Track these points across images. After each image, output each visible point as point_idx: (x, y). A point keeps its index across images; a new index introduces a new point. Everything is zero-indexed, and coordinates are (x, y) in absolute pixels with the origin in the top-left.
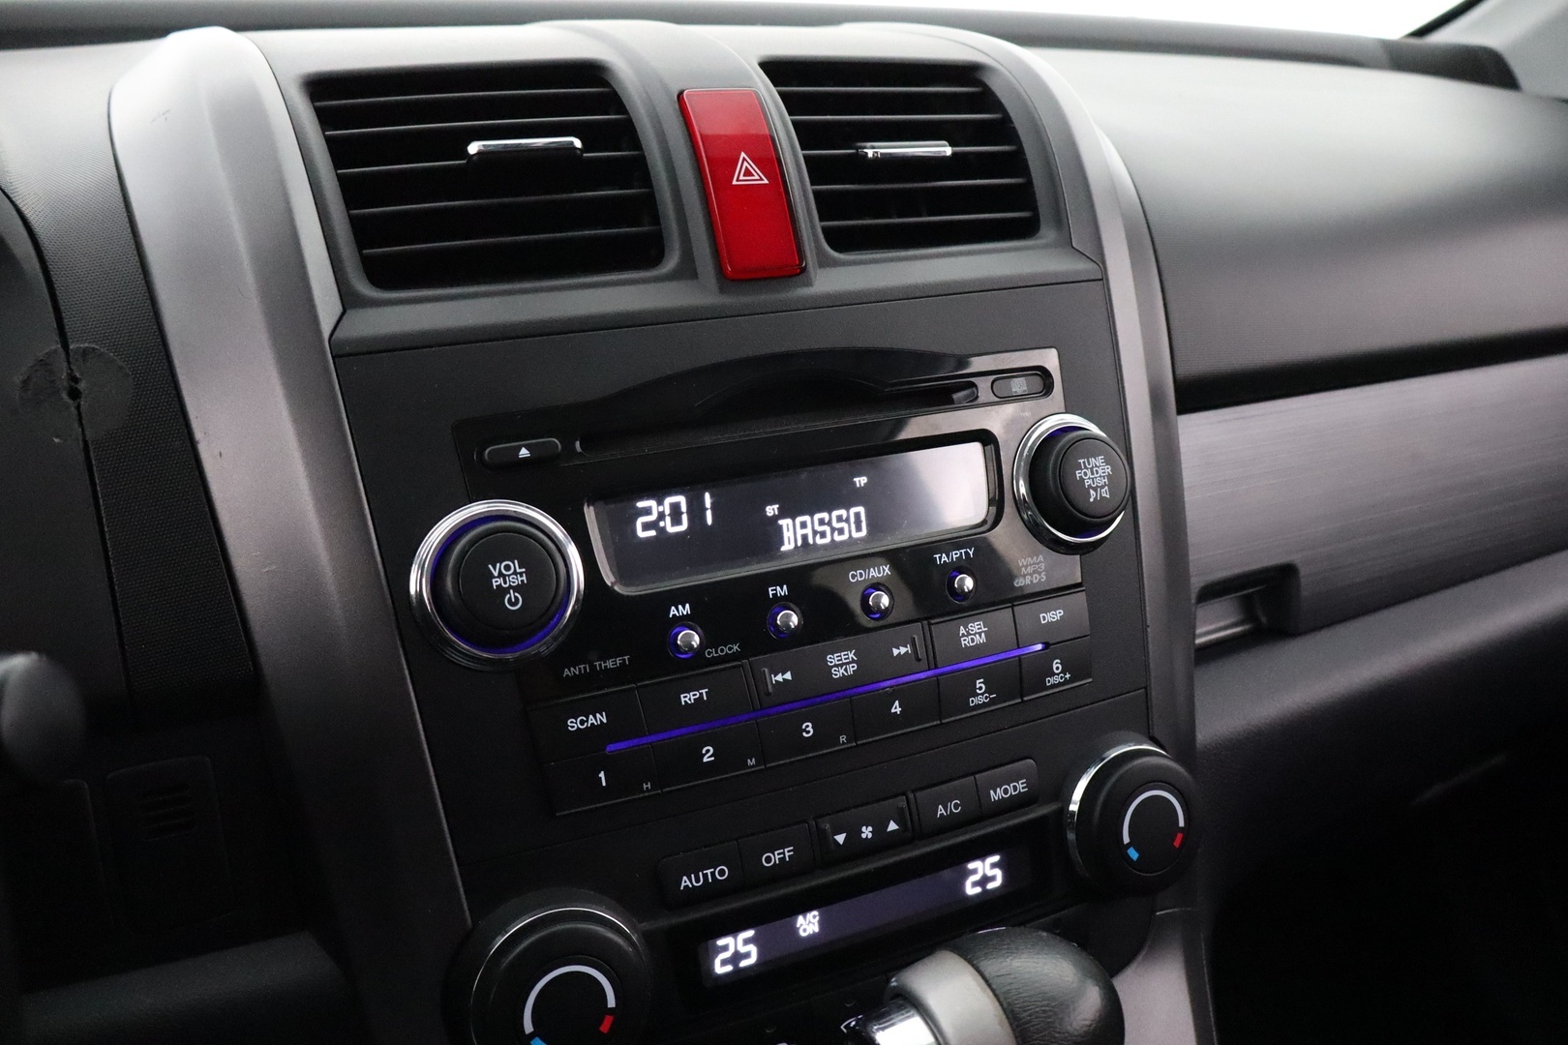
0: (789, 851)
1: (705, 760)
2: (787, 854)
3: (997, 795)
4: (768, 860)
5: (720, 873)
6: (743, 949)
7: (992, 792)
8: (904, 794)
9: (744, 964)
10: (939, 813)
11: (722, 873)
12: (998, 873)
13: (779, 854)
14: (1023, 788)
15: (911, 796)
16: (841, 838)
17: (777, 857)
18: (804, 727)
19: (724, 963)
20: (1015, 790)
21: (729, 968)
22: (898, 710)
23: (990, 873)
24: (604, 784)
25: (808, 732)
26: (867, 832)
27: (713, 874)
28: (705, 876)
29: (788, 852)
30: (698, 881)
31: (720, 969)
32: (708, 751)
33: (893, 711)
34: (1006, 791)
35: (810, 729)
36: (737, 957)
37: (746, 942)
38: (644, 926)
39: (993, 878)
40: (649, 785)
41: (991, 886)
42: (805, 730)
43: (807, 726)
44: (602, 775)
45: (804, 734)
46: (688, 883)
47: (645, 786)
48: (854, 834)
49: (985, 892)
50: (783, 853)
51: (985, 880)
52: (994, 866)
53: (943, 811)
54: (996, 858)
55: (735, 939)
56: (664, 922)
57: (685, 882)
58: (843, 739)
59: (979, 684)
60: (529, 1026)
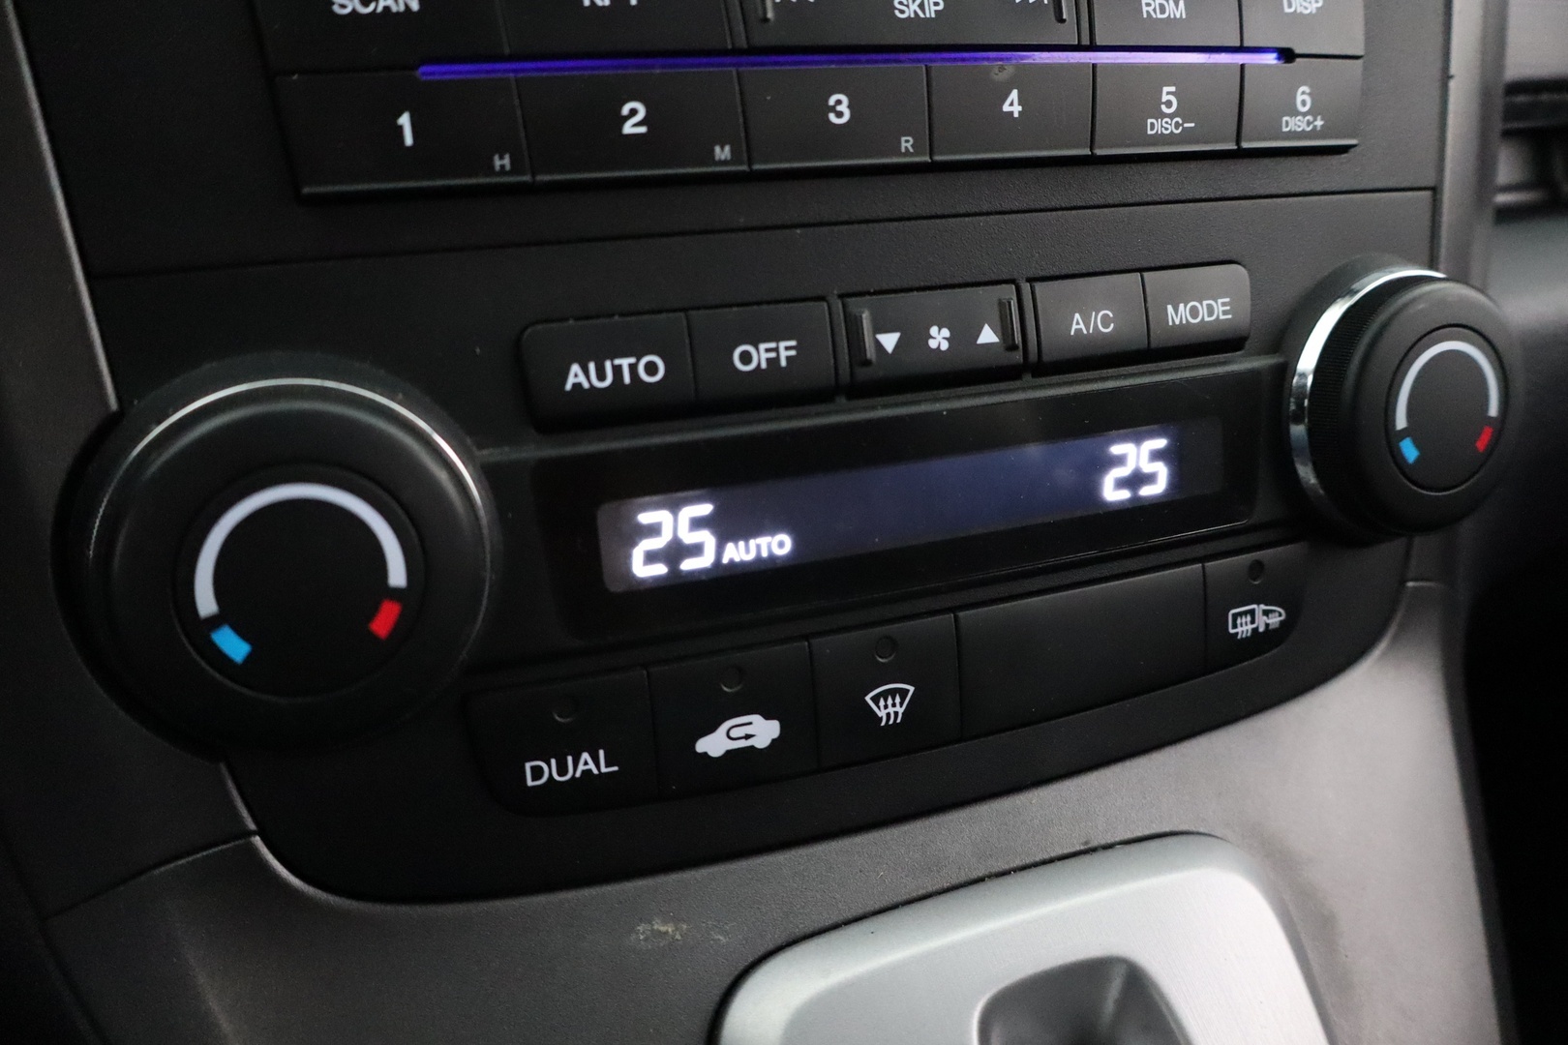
0: (787, 348)
1: (628, 128)
2: (784, 354)
3: (1179, 315)
4: (746, 358)
5: (649, 369)
6: (689, 538)
7: (1170, 308)
8: (1012, 281)
9: (688, 565)
10: (1074, 327)
11: (651, 369)
12: (1162, 471)
13: (768, 350)
14: (1225, 313)
15: (1026, 287)
16: (889, 341)
17: (764, 356)
18: (832, 101)
19: (651, 557)
20: (1211, 313)
21: (660, 569)
22: (1016, 109)
23: (1148, 467)
24: (409, 140)
25: (840, 115)
26: (939, 338)
27: (633, 368)
28: (617, 370)
29: (785, 350)
30: (601, 376)
31: (643, 568)
32: (633, 112)
33: (1006, 108)
34: (1194, 312)
35: (844, 108)
36: (677, 551)
37: (697, 523)
38: (491, 454)
39: (1150, 479)
40: (507, 161)
41: (1147, 491)
42: (833, 109)
43: (839, 102)
44: (405, 120)
45: (832, 117)
46: (582, 379)
47: (498, 163)
48: (914, 337)
49: (1135, 498)
50: (776, 350)
51: (1137, 480)
52: (1156, 455)
53: (1082, 326)
54: (1161, 443)
55: (675, 514)
56: (534, 451)
57: (575, 376)
58: (907, 143)
59: (1168, 93)
60: (206, 603)
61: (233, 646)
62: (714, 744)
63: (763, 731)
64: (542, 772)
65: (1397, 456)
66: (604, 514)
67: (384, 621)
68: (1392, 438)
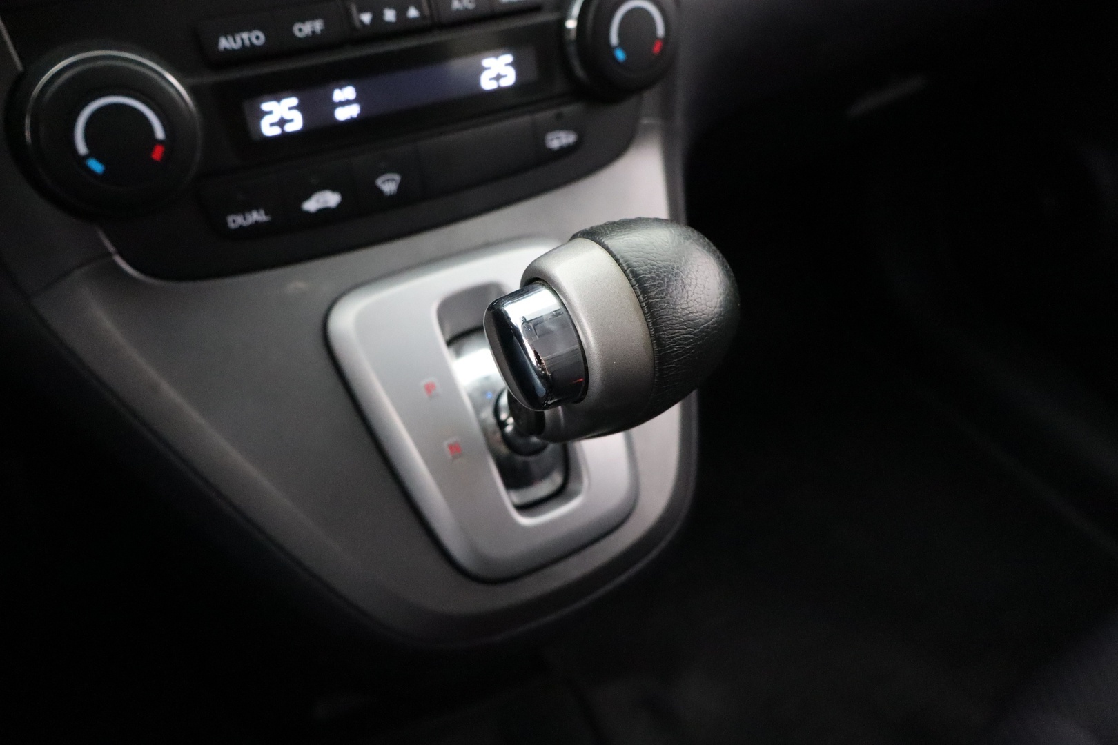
0: (319, 25)
2: (318, 27)
4: (301, 30)
5: (256, 38)
6: (288, 115)
9: (289, 128)
10: (455, 6)
11: (257, 38)
13: (310, 26)
16: (366, 18)
17: (309, 29)
19: (271, 125)
21: (277, 131)
26: (390, 16)
27: (249, 38)
28: (242, 39)
30: (236, 43)
31: (269, 131)
36: (283, 122)
37: (291, 108)
38: (193, 81)
46: (227, 44)
48: (377, 16)
50: (314, 26)
53: (458, 5)
55: (279, 105)
56: (210, 78)
57: (224, 43)
60: (82, 148)
61: (96, 166)
62: (311, 205)
63: (331, 199)
64: (236, 221)
65: (614, 59)
66: (246, 105)
67: (157, 154)
68: (610, 49)
